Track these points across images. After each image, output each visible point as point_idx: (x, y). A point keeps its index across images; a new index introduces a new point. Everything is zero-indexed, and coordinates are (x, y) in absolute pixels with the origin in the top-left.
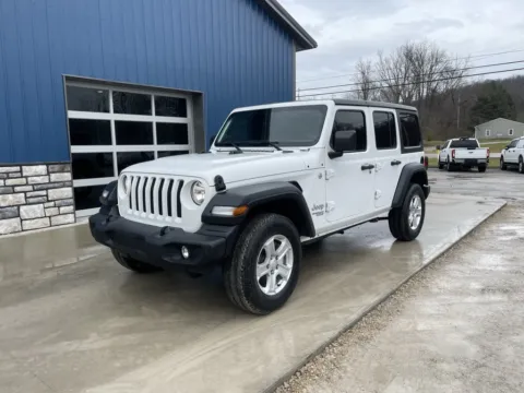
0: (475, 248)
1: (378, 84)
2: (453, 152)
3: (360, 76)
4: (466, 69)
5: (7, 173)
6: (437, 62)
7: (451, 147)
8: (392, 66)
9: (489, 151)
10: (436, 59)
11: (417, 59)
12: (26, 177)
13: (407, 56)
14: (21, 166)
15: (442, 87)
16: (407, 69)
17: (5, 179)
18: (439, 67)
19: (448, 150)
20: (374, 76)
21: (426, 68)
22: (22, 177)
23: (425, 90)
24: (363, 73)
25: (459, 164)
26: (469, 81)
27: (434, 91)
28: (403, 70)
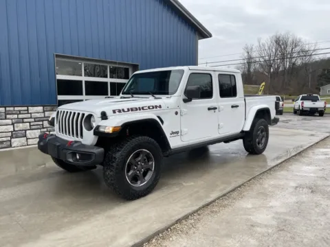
0: (300, 162)
1: (257, 59)
2: (302, 103)
3: (246, 54)
4: (314, 50)
5: (20, 111)
6: (296, 46)
7: (301, 100)
8: (267, 48)
9: (325, 103)
10: (295, 44)
11: (283, 44)
12: (31, 113)
13: (276, 42)
14: (28, 107)
15: (299, 62)
16: (276, 50)
17: (18, 115)
18: (298, 49)
19: (299, 102)
20: (254, 54)
21: (289, 49)
22: (28, 113)
23: (288, 63)
24: (248, 53)
25: (306, 111)
26: (317, 58)
27: (294, 64)
28: (274, 50)
